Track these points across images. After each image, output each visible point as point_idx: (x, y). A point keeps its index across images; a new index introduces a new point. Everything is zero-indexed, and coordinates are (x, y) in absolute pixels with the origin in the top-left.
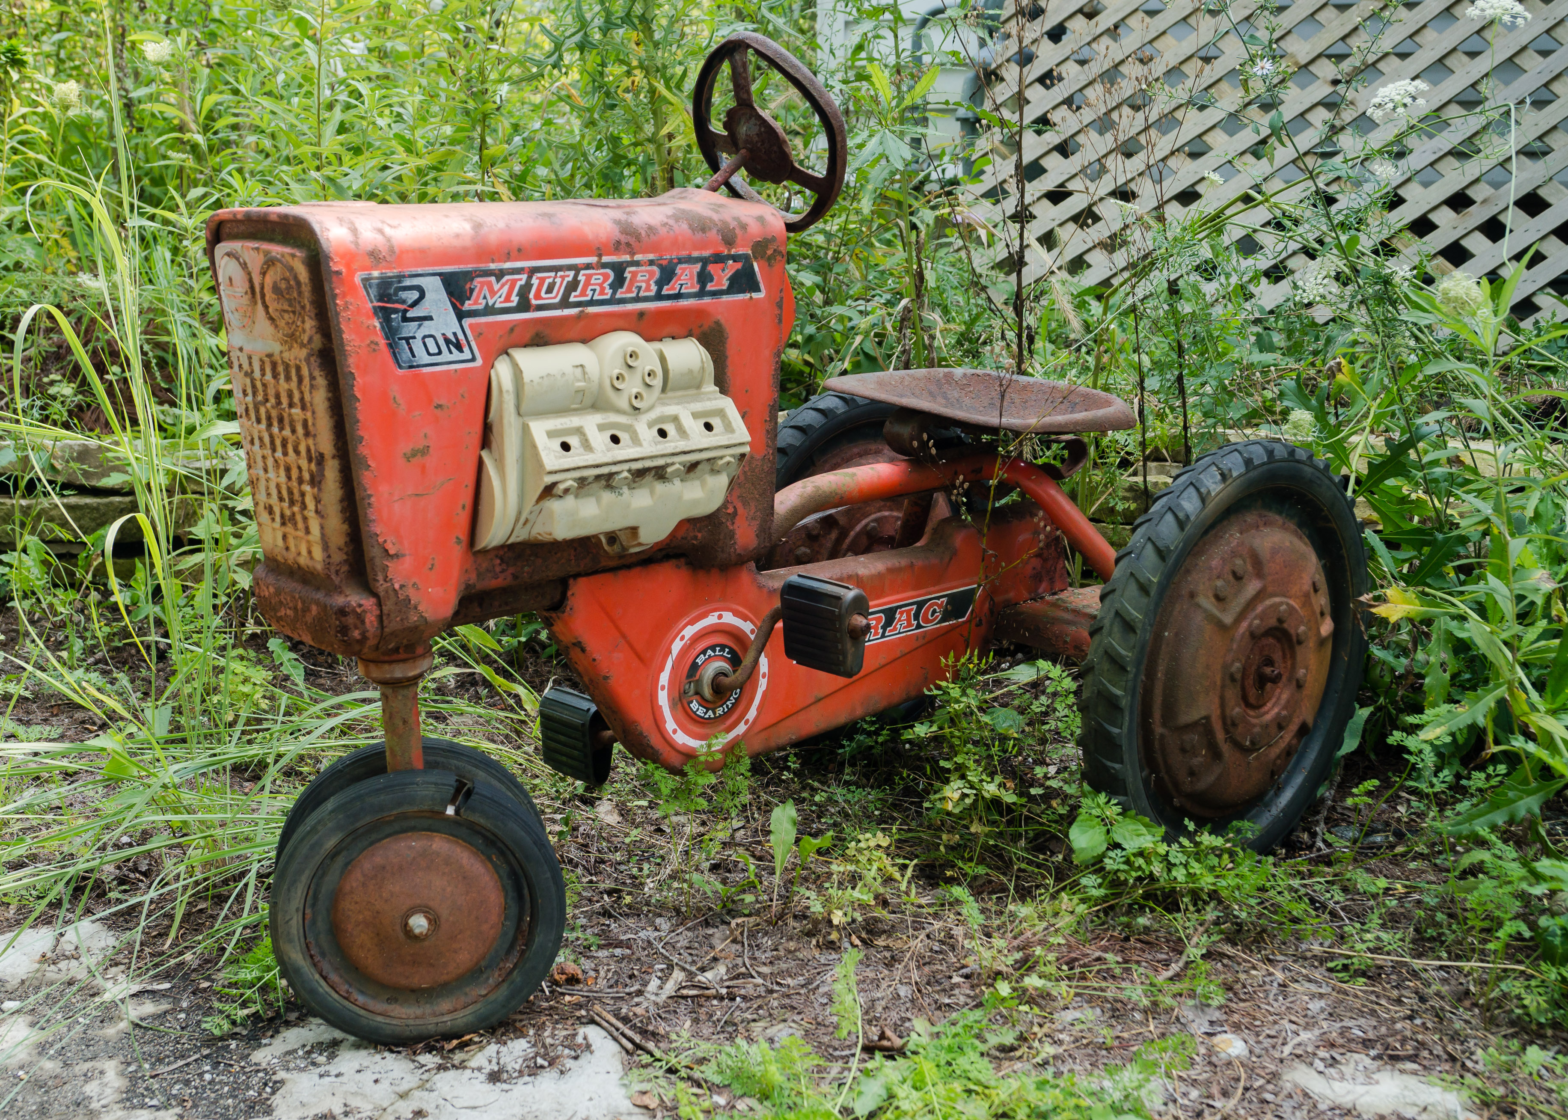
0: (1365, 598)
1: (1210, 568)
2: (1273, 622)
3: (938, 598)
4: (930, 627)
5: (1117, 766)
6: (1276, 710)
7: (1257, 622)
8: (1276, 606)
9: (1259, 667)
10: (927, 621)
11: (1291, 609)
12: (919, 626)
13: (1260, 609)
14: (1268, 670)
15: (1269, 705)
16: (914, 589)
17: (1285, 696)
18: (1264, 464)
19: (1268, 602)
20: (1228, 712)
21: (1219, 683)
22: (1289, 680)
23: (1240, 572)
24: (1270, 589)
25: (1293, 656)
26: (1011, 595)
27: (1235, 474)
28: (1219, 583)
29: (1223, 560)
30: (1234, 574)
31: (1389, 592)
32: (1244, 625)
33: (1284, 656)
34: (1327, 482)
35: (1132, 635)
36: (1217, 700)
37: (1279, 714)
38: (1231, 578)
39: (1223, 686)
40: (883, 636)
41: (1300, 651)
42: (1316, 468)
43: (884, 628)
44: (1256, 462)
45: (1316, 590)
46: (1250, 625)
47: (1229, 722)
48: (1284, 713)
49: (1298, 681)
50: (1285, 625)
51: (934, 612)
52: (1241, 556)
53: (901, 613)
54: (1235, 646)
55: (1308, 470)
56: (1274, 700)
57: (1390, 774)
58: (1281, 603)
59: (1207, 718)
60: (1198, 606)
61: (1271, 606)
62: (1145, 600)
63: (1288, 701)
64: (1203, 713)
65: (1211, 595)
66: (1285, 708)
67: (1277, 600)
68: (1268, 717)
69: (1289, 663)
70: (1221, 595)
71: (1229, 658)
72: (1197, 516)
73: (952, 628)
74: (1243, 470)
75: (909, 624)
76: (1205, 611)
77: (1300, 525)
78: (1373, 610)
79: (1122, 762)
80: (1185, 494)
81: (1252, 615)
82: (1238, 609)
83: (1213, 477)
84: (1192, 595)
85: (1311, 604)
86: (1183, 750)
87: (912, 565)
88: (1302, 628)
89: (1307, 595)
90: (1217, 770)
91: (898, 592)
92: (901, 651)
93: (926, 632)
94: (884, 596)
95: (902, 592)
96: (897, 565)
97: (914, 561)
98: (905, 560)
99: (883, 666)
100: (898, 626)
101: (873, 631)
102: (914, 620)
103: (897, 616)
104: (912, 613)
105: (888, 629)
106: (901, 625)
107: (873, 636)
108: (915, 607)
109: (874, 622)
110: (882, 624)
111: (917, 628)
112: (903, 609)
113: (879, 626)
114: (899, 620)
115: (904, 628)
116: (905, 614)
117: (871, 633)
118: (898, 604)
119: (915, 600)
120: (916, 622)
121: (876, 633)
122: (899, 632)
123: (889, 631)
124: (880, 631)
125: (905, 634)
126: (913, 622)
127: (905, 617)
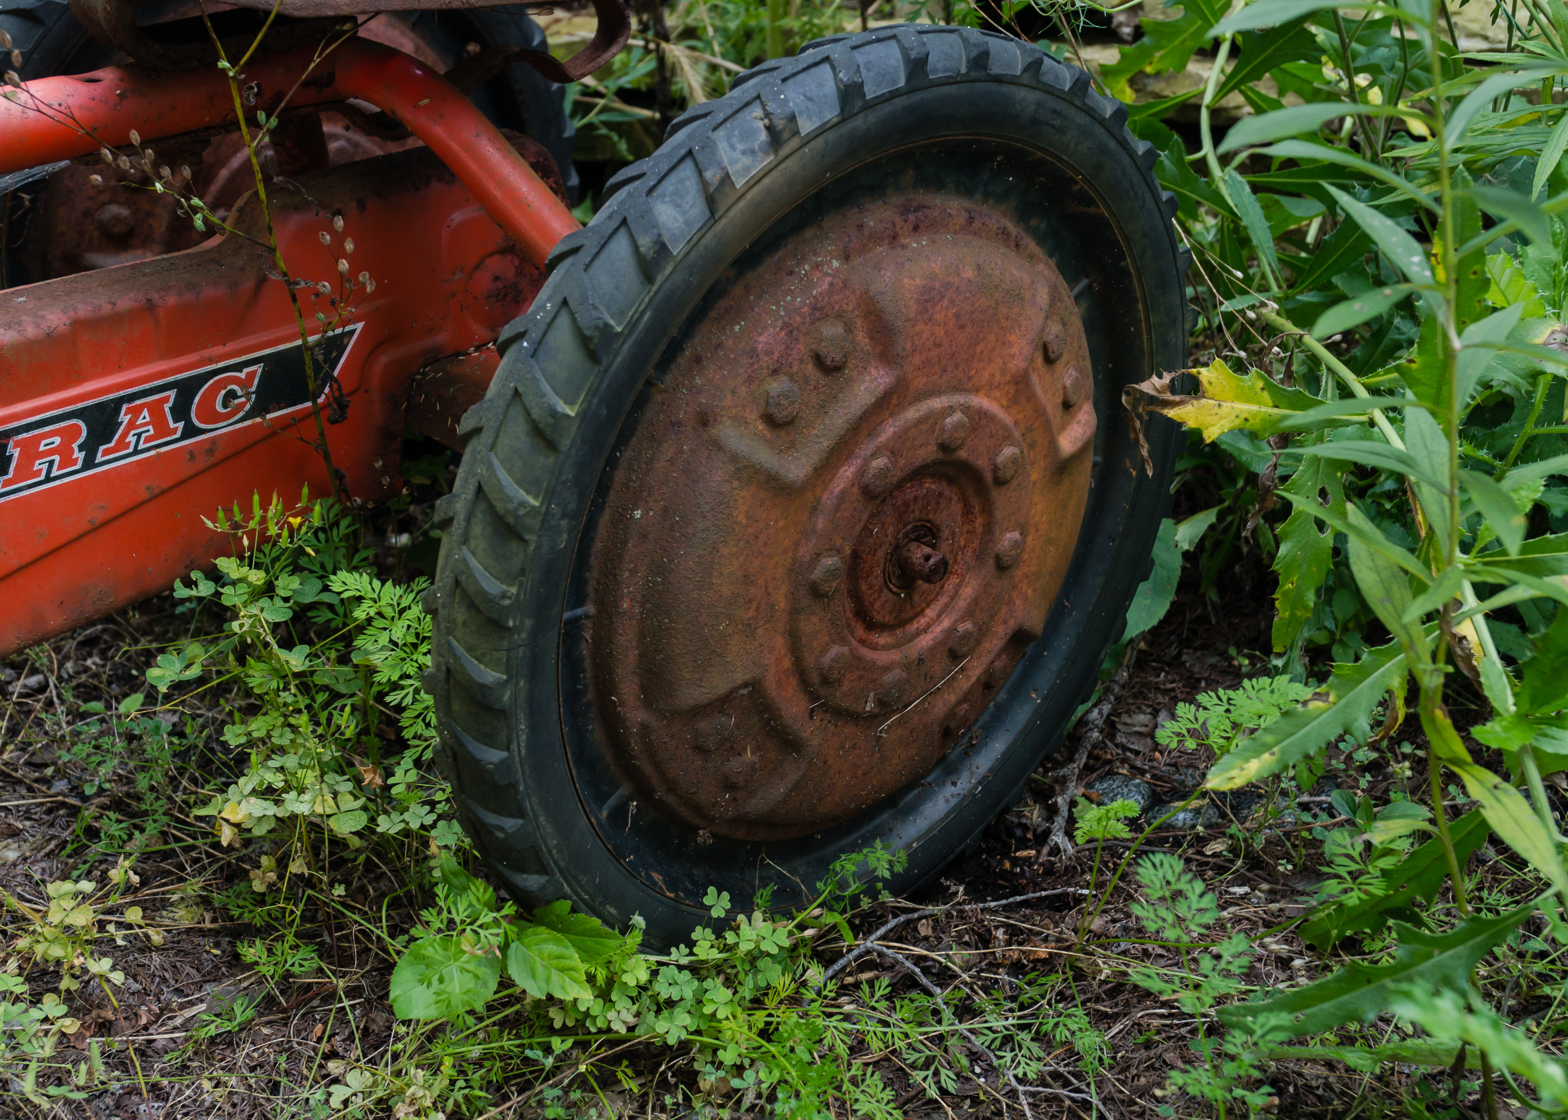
0: (1152, 385)
1: (753, 353)
2: (927, 453)
3: (239, 367)
4: (224, 429)
5: (510, 824)
6: (946, 623)
7: (880, 462)
8: (933, 419)
9: (897, 547)
10: (218, 418)
11: (979, 418)
12: (190, 431)
13: (889, 430)
14: (918, 553)
15: (930, 613)
16: (163, 357)
17: (968, 592)
18: (894, 95)
19: (912, 414)
20: (809, 660)
21: (782, 604)
22: (979, 557)
23: (833, 355)
24: (919, 382)
25: (988, 509)
26: (441, 338)
27: (806, 126)
28: (776, 386)
29: (790, 330)
30: (819, 360)
31: (1205, 374)
32: (847, 472)
33: (967, 512)
34: (1081, 119)
35: (514, 546)
36: (780, 642)
37: (952, 630)
38: (810, 368)
39: (794, 612)
40: (89, 463)
41: (1002, 500)
42: (1050, 90)
43: (89, 448)
44: (871, 92)
45: (1049, 360)
46: (861, 472)
47: (815, 678)
48: (968, 626)
49: (998, 558)
50: (963, 454)
51: (232, 395)
52: (839, 316)
53: (136, 412)
54: (821, 523)
55: (1026, 98)
56: (943, 600)
57: (1232, 651)
58: (951, 409)
59: (755, 686)
60: (717, 446)
61: (919, 422)
62: (545, 461)
63: (976, 601)
64: (740, 677)
65: (753, 415)
66: (969, 614)
67: (937, 403)
68: (925, 641)
69: (979, 521)
70: (780, 415)
71: (805, 551)
72: (693, 244)
73: (286, 424)
74: (831, 113)
75: (162, 429)
76: (734, 458)
77: (1022, 216)
78: (1171, 413)
79: (521, 813)
80: (668, 185)
81: (866, 449)
82: (826, 443)
83: (748, 135)
84: (704, 420)
85: (1032, 397)
86: (700, 750)
87: (150, 307)
88: (1008, 451)
89: (1021, 381)
90: (793, 774)
91: (120, 369)
92: (149, 488)
93: (213, 440)
94: (79, 382)
95: (132, 365)
96: (107, 309)
97: (155, 296)
98: (132, 295)
99: (105, 524)
100: (131, 439)
101: (57, 458)
102: (176, 421)
103: (124, 418)
104: (167, 407)
105: (102, 448)
106: (139, 435)
107: (59, 469)
108: (172, 394)
109: (57, 440)
110: (81, 440)
111: (185, 436)
112: (138, 402)
113: (75, 446)
114: (131, 425)
115: (147, 440)
116: (145, 413)
117: (51, 463)
118: (122, 393)
119: (171, 379)
120: (181, 425)
121: (67, 460)
122: (136, 452)
123: (106, 452)
124: (80, 456)
125: (152, 453)
126: (172, 425)
127: (148, 419)
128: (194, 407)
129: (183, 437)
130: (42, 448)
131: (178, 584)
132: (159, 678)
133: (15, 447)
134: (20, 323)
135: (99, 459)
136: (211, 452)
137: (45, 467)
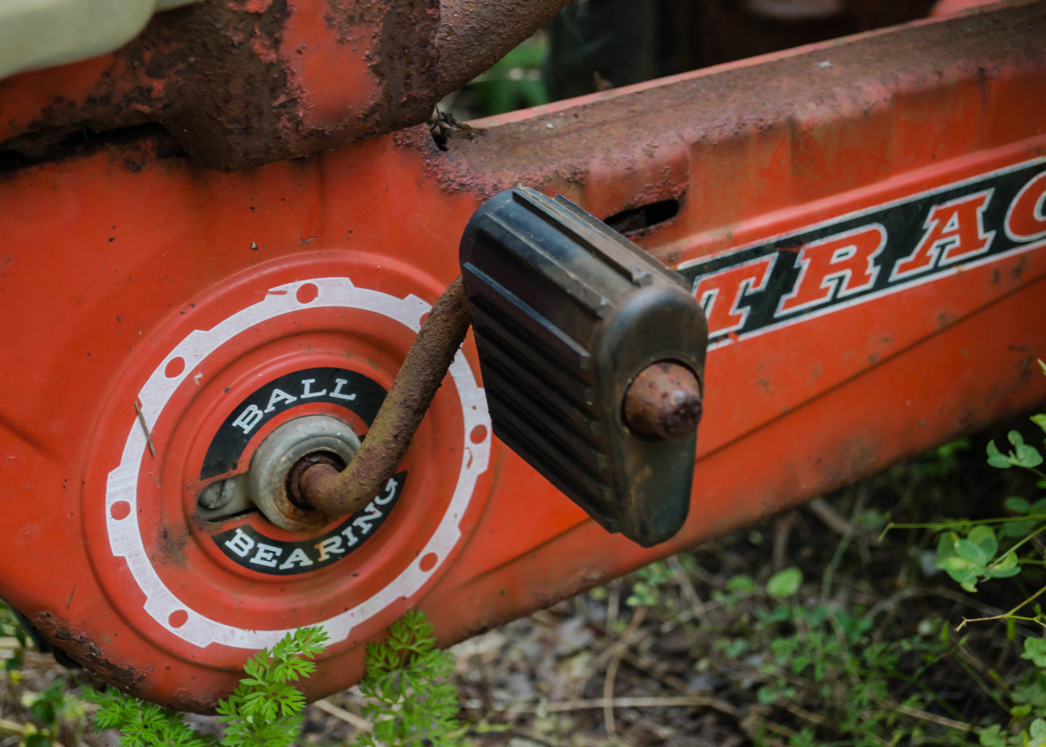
4: (1036, 243)
10: (1033, 228)
12: (1001, 244)
40: (883, 282)
43: (886, 262)
53: (944, 217)
75: (970, 240)
87: (981, 79)
91: (934, 159)
92: (942, 317)
93: (1023, 258)
94: (886, 175)
95: (950, 154)
96: (932, 80)
97: (988, 65)
98: (961, 63)
99: (886, 361)
100: (933, 252)
101: (848, 273)
102: (987, 229)
103: (930, 224)
104: (980, 211)
105: (900, 262)
106: (943, 247)
107: (850, 286)
108: (988, 194)
109: (852, 250)
110: (878, 251)
111: (994, 250)
112: (950, 204)
113: (870, 259)
114: (937, 234)
115: (953, 253)
116: (955, 218)
117: (841, 279)
118: (933, 191)
119: (991, 174)
120: (991, 235)
121: (859, 279)
122: (936, 269)
123: (904, 268)
124: (873, 271)
125: (953, 271)
126: (981, 235)
127: (956, 227)
128: (1009, 213)
129: (993, 250)
130: (834, 260)
131: (991, 448)
132: (963, 571)
133: (805, 257)
134: (833, 97)
135: (895, 276)
136: (1018, 271)
137: (833, 284)
